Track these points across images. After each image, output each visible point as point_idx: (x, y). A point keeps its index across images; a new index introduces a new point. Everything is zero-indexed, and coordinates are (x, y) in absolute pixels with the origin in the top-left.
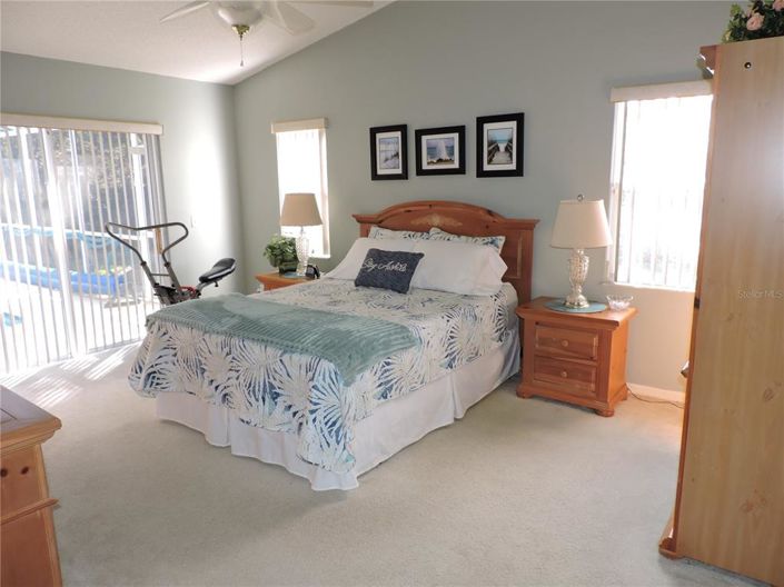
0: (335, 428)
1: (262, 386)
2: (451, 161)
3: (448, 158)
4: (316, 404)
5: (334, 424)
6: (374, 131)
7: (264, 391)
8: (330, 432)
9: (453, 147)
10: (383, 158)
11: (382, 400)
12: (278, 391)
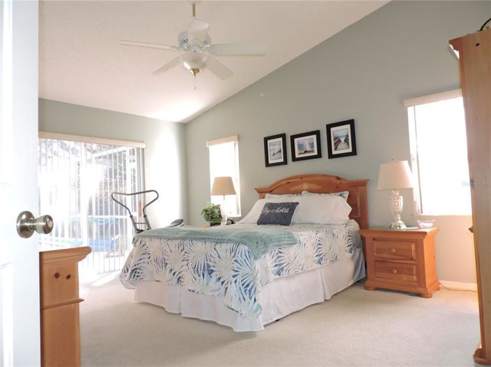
0: (249, 288)
1: (202, 266)
2: (313, 151)
3: (310, 150)
4: (237, 271)
5: (248, 285)
6: (266, 140)
7: (204, 269)
8: (245, 291)
9: (313, 143)
10: (272, 153)
11: (277, 276)
12: (212, 268)
